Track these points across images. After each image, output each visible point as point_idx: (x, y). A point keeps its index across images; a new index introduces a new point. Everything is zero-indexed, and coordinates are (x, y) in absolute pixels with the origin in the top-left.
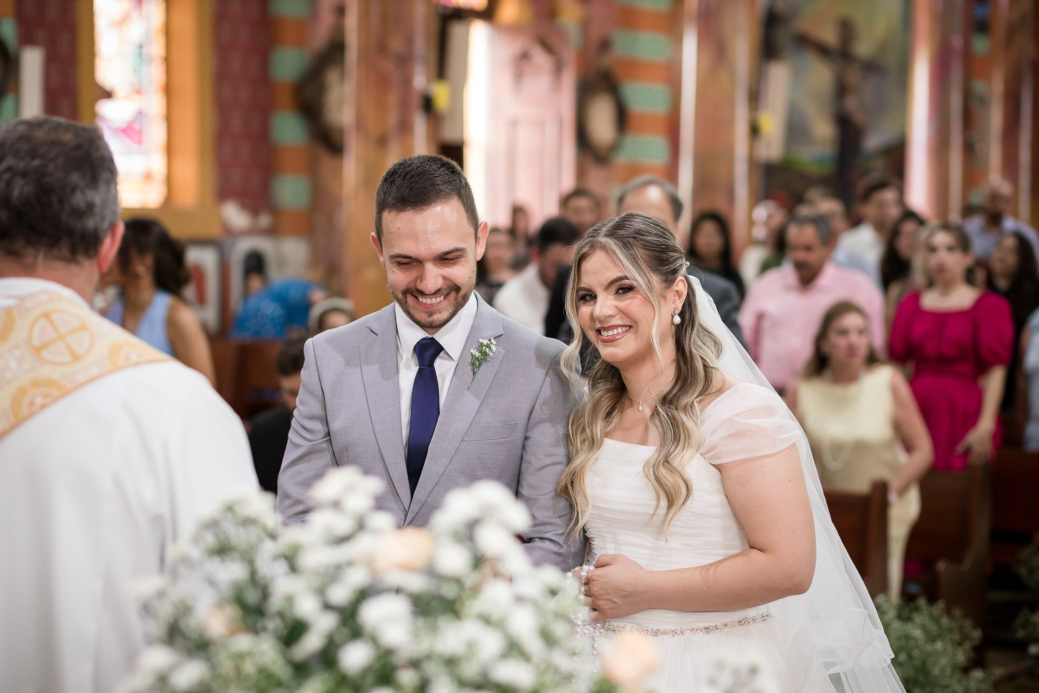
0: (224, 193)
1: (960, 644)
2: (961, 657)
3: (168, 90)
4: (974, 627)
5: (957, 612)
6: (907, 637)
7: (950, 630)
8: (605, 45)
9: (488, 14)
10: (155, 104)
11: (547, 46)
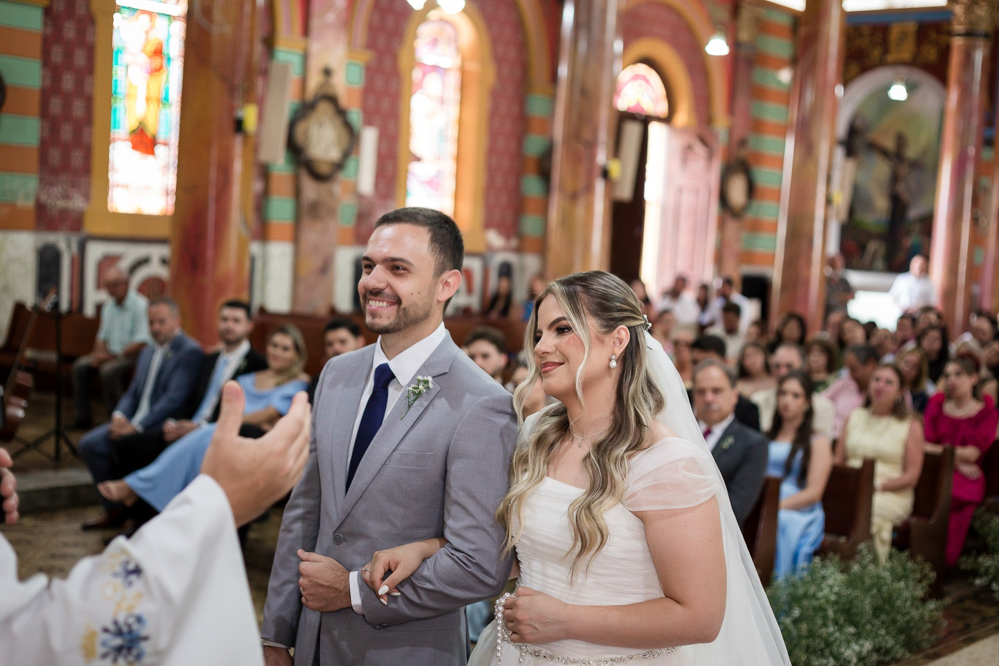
0: (488, 224)
1: (920, 581)
2: (919, 593)
3: (458, 159)
4: (932, 570)
5: (919, 558)
6: (879, 577)
7: (914, 571)
8: (743, 143)
9: (667, 120)
10: (449, 167)
11: (704, 141)
